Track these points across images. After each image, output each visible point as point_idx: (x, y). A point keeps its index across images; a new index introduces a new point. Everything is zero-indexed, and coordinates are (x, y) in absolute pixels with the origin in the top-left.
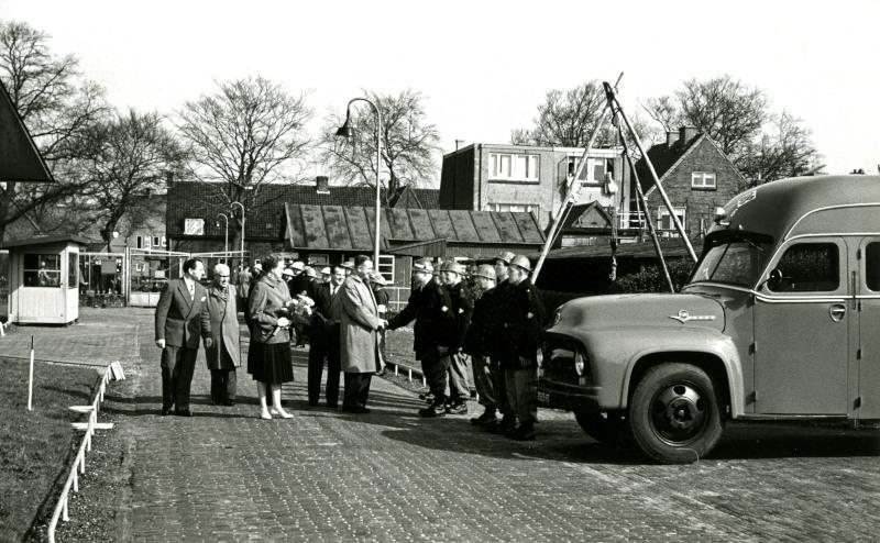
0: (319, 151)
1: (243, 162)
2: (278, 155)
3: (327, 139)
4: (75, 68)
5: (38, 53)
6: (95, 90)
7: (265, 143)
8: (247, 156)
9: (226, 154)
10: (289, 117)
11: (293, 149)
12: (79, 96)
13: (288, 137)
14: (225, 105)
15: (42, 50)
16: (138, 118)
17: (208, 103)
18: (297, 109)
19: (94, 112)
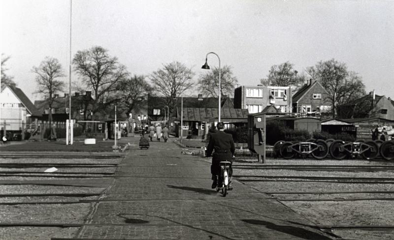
0: (197, 87)
1: (172, 91)
2: (184, 88)
3: (200, 82)
4: (117, 61)
5: (105, 56)
6: (123, 67)
7: (179, 84)
8: (173, 89)
9: (167, 88)
10: (187, 75)
11: (189, 86)
12: (118, 69)
13: (187, 82)
14: (166, 72)
15: (106, 55)
16: (137, 78)
17: (160, 72)
18: (190, 72)
19: (123, 74)
